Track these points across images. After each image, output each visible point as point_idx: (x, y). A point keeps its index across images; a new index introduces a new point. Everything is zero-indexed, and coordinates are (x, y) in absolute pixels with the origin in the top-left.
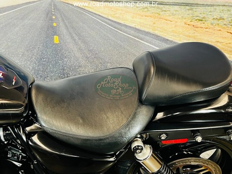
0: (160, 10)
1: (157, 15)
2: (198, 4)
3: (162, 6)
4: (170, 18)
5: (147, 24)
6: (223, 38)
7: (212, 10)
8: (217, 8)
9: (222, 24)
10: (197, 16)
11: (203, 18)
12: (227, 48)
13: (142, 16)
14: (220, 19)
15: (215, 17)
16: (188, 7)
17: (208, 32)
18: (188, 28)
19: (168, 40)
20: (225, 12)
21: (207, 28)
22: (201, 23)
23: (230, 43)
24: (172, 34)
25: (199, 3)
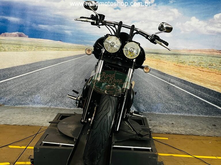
0: (160, 57)
1: (158, 60)
3: (161, 55)
4: (166, 62)
5: (153, 65)
6: (196, 73)
7: (188, 57)
8: (191, 56)
9: (194, 65)
10: (181, 61)
11: (184, 62)
12: (198, 78)
13: (151, 60)
14: (193, 62)
15: (190, 61)
16: (175, 56)
17: (187, 69)
18: (176, 67)
19: (165, 74)
20: (195, 58)
21: (186, 67)
22: (183, 65)
23: (200, 76)
24: (167, 70)
25: (181, 54)
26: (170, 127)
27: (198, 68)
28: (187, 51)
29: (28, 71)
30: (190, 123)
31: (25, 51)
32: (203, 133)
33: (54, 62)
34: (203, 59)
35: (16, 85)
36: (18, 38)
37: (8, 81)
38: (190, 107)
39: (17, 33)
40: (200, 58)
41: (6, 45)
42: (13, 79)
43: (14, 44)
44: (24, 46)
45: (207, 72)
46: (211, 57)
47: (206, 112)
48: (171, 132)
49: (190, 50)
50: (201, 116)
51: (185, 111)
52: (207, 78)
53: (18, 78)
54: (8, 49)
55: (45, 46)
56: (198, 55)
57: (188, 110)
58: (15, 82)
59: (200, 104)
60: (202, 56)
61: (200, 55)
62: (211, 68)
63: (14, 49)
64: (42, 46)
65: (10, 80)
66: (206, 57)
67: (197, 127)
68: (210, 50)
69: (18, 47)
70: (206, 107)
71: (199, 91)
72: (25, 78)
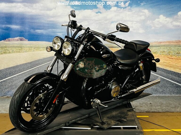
2: (153, 46)
6: (166, 60)
7: (159, 48)
8: (162, 47)
9: (165, 54)
10: (153, 51)
11: (156, 52)
12: (168, 65)
14: (164, 52)
15: (161, 51)
17: (159, 58)
20: (165, 49)
21: (158, 56)
22: (155, 54)
23: (170, 63)
26: (149, 106)
27: (168, 56)
28: (157, 43)
29: (29, 68)
30: (165, 102)
31: (26, 52)
32: (177, 109)
33: (50, 59)
34: (171, 49)
35: (20, 80)
36: (20, 42)
37: (14, 77)
38: (163, 89)
39: (18, 38)
40: (168, 48)
41: (10, 49)
42: (18, 75)
43: (16, 47)
44: (25, 48)
45: (175, 59)
46: (177, 46)
47: (177, 92)
48: (150, 111)
49: (161, 42)
50: (173, 95)
51: (160, 92)
52: (176, 64)
53: (21, 74)
54: (12, 51)
55: (42, 47)
56: (167, 45)
57: (162, 91)
58: (19, 78)
59: (171, 86)
60: (170, 46)
61: (169, 46)
62: (178, 55)
63: (17, 51)
64: (39, 47)
65: (15, 76)
66: (174, 47)
67: (171, 105)
68: (177, 41)
69: (20, 49)
70: (177, 87)
71: (170, 75)
72: (27, 73)
